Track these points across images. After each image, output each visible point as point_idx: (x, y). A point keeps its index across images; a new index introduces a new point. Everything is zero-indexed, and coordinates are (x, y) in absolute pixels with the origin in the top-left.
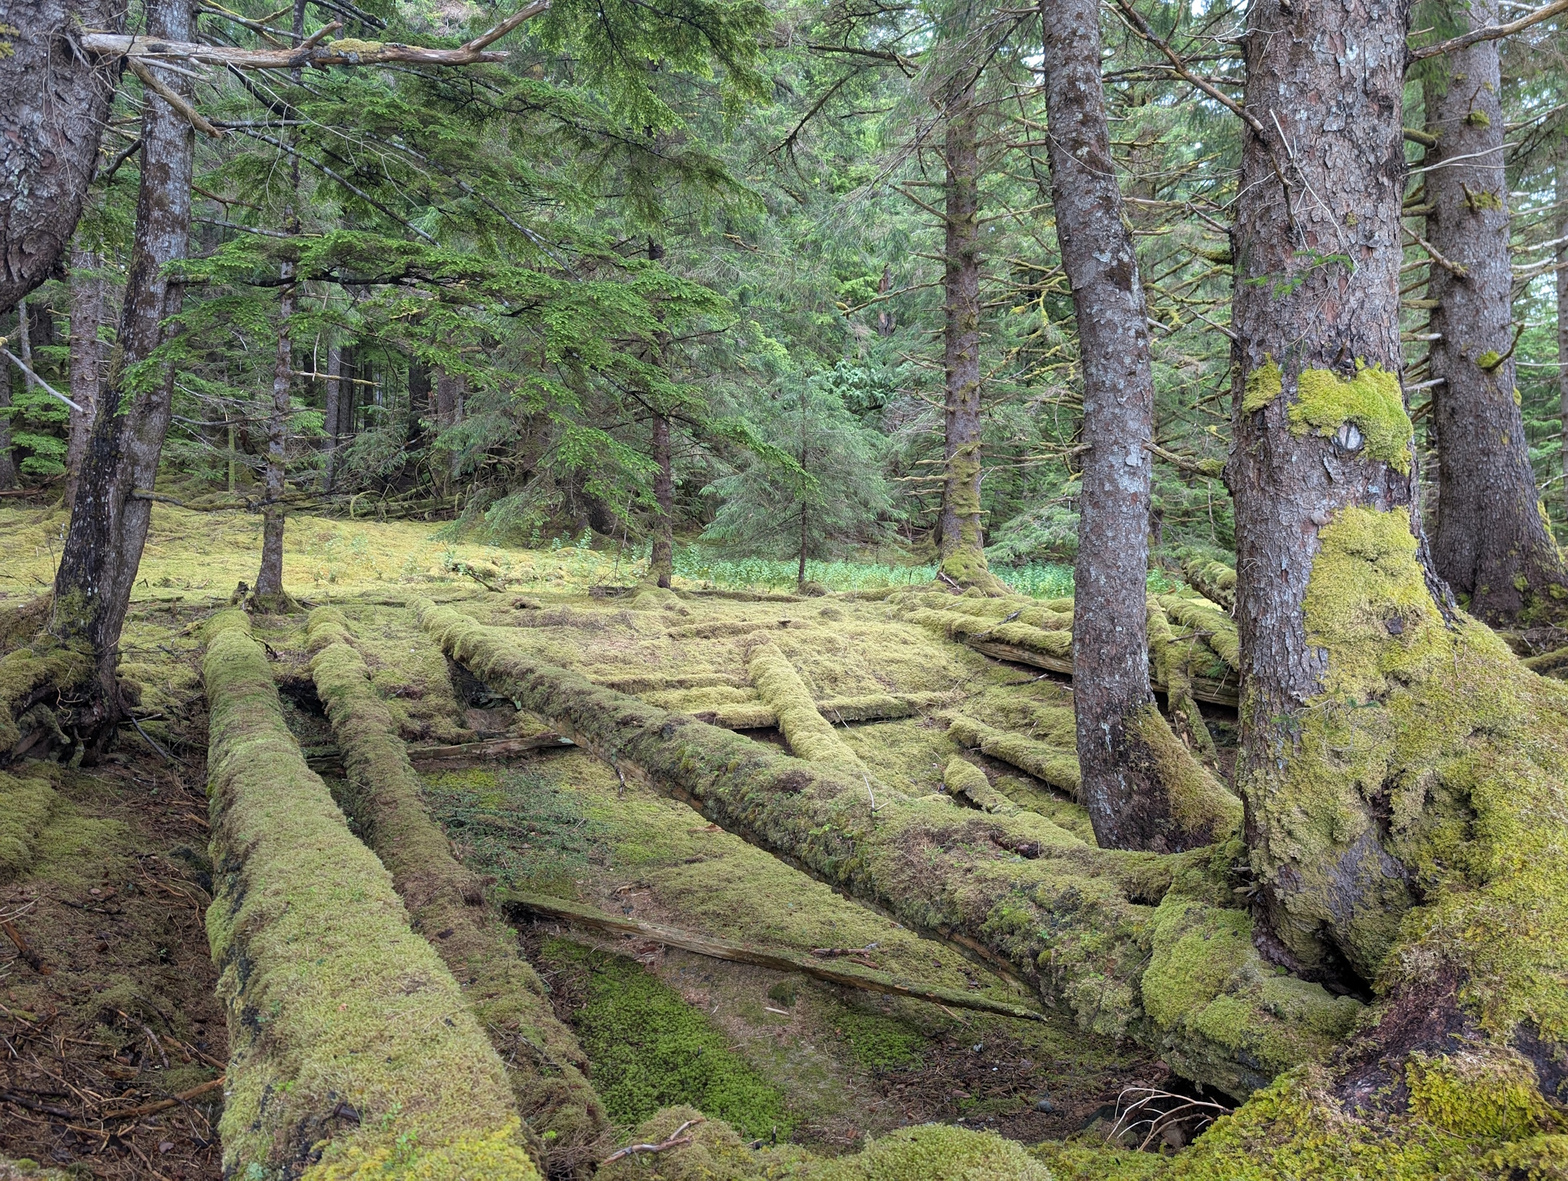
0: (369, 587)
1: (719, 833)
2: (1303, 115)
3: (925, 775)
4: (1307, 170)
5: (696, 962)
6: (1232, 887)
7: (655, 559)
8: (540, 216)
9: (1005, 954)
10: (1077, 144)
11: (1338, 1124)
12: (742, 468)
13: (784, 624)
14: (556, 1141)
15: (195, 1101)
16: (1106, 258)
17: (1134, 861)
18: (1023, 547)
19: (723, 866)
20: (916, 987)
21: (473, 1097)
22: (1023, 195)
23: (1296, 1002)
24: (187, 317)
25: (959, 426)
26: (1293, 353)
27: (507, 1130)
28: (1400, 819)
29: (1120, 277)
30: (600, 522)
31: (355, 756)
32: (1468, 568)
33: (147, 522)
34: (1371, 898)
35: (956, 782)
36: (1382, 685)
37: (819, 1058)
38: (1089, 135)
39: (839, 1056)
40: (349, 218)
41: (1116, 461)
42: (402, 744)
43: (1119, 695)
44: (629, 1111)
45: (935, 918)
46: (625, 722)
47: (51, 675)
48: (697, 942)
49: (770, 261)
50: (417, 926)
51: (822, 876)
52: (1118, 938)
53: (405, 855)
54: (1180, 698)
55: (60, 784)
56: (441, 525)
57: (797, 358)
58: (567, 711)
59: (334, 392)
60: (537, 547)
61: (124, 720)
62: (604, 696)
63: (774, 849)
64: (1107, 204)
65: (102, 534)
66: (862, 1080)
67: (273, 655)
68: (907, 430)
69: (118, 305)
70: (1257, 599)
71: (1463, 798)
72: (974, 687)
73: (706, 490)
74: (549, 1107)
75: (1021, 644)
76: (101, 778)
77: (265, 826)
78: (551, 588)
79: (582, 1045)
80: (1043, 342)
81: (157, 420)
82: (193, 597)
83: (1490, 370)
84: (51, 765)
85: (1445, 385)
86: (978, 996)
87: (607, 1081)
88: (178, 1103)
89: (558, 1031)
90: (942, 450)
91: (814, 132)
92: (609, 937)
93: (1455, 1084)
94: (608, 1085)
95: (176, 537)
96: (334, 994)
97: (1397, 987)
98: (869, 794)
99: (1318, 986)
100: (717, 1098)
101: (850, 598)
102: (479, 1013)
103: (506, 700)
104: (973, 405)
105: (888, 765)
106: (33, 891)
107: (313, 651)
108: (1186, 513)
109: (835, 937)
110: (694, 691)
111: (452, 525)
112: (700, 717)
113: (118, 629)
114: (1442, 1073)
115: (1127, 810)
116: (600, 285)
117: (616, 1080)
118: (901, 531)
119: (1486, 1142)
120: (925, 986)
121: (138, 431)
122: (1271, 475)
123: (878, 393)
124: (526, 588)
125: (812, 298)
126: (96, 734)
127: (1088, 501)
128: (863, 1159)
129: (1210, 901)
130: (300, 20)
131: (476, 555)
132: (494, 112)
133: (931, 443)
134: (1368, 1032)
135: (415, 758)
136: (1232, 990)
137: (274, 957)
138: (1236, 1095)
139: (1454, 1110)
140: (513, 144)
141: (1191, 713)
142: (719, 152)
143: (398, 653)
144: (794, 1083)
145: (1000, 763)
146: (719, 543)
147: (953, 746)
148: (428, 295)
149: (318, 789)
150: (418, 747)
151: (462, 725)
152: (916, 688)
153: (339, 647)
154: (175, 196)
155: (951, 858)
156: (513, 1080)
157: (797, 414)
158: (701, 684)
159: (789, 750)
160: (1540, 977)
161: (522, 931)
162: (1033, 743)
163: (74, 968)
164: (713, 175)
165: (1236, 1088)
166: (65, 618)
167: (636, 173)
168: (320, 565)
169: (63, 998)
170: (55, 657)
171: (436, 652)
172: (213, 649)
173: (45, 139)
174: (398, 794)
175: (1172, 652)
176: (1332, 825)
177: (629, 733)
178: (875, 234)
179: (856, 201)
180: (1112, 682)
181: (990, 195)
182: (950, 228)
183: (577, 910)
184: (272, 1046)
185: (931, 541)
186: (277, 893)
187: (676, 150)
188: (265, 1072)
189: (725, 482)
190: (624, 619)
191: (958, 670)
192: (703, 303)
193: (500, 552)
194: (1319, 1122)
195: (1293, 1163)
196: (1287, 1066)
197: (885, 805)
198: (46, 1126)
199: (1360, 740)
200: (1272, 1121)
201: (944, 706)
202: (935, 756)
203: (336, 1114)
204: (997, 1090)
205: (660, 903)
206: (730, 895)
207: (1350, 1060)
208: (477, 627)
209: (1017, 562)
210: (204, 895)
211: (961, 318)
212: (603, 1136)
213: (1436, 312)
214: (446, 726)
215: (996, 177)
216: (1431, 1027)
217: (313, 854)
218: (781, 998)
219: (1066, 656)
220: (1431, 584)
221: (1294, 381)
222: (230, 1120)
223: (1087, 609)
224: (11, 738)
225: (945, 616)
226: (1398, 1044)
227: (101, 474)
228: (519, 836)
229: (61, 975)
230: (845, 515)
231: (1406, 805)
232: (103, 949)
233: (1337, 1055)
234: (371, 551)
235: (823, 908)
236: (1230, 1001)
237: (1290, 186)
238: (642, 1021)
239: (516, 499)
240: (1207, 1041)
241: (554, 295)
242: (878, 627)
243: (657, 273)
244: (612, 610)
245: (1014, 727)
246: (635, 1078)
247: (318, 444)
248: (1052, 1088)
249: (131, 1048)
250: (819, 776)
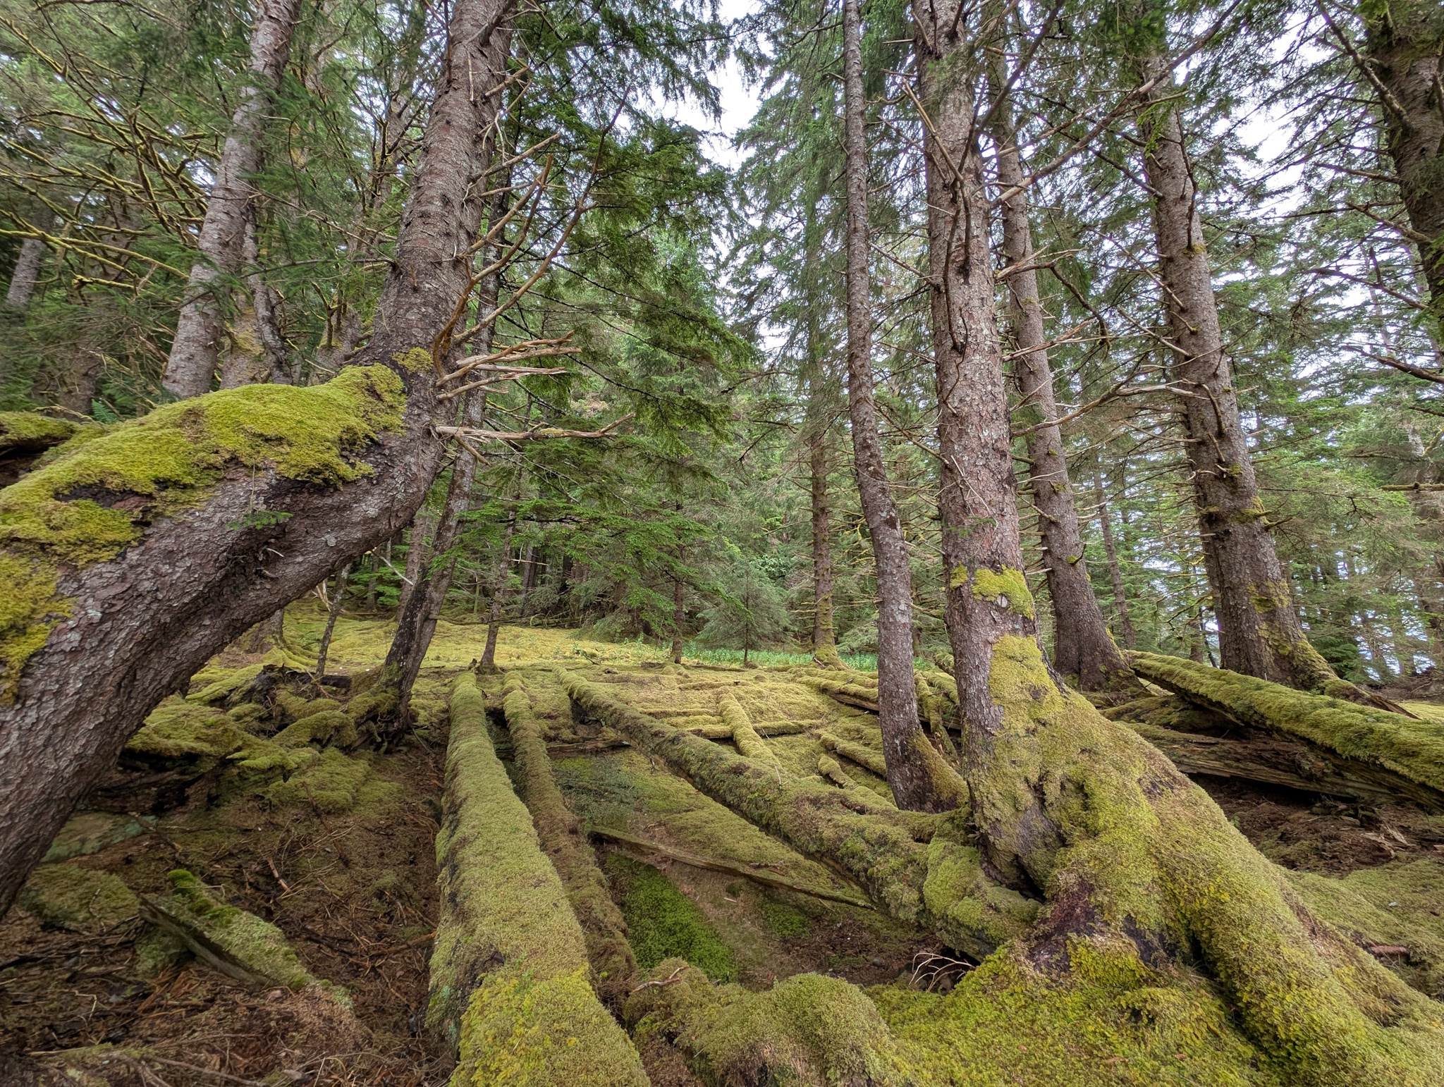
0: (535, 661)
1: (702, 796)
2: (966, 458)
3: (809, 765)
4: (969, 481)
5: (688, 869)
6: (967, 834)
7: (674, 649)
8: (628, 491)
9: (850, 870)
10: (869, 465)
11: (1032, 977)
12: (717, 605)
13: (737, 683)
14: (608, 977)
15: (418, 946)
16: (884, 514)
17: (917, 817)
18: (855, 645)
19: (703, 814)
20: (805, 887)
21: (564, 950)
22: (849, 482)
23: (1005, 902)
24: (466, 536)
25: (821, 586)
26: (970, 561)
27: (581, 971)
28: (1050, 798)
29: (891, 523)
30: (648, 630)
31: (520, 750)
32: (1076, 661)
33: (434, 630)
34: (1039, 842)
35: (824, 769)
36: (1032, 725)
37: (753, 929)
38: (874, 461)
39: (764, 928)
40: (542, 493)
41: (895, 608)
42: (544, 744)
43: (903, 725)
44: (648, 959)
45: (813, 848)
46: (656, 734)
47: (378, 705)
48: (689, 857)
49: (732, 511)
50: (543, 847)
51: (754, 821)
52: (910, 862)
53: (540, 805)
54: (937, 726)
55: (374, 763)
56: (572, 631)
57: (744, 552)
58: (627, 727)
59: (528, 567)
60: (618, 642)
61: (408, 729)
62: (646, 720)
63: (729, 806)
64: (883, 491)
65: (412, 636)
66: (776, 944)
67: (485, 696)
68: (796, 588)
69: (434, 528)
70: (965, 679)
71: (1080, 788)
72: (832, 718)
73: (699, 615)
74: (605, 956)
75: (855, 695)
76: (393, 760)
77: (472, 789)
78: (623, 663)
79: (625, 919)
80: (860, 547)
81: (445, 582)
82: (450, 666)
83: (1073, 565)
84: (370, 753)
85: (1052, 571)
86: (838, 893)
87: (638, 940)
88: (409, 947)
89: (613, 909)
90: (813, 598)
91: (752, 455)
92: (643, 854)
93: (1094, 954)
94: (638, 943)
95: (446, 636)
96: (497, 886)
97: (1057, 894)
98: (778, 776)
99: (1017, 893)
100: (697, 953)
101: (770, 670)
102: (571, 898)
103: (597, 721)
104: (827, 577)
105: (790, 759)
106: (350, 821)
107: (505, 694)
108: (934, 629)
109: (761, 856)
110: (691, 718)
111: (577, 631)
112: (694, 732)
113: (412, 682)
114: (1086, 947)
115: (911, 788)
116: (653, 524)
117: (643, 940)
118: (795, 636)
119: (1115, 991)
120: (809, 887)
121: (436, 587)
122: (967, 619)
123: (783, 570)
124: (611, 663)
125: (750, 526)
126: (394, 737)
127: (882, 624)
128: (772, 994)
129: (956, 841)
130: (529, 410)
131: (588, 646)
132: (609, 448)
133: (808, 594)
134: (1045, 921)
135: (550, 750)
136: (971, 894)
137: (469, 864)
138: (978, 958)
139: (1095, 971)
140: (617, 461)
141: (942, 733)
142: (708, 464)
143: (546, 695)
144: (739, 945)
145: (847, 759)
146: (705, 641)
147: (823, 749)
148: (573, 527)
149: (500, 768)
150: (552, 745)
151: (575, 733)
152: (803, 718)
153: (518, 692)
154: (467, 484)
155: (820, 813)
156: (587, 940)
157: (744, 580)
158: (694, 714)
159: (740, 751)
160: (1132, 889)
161: (597, 849)
162: (863, 748)
163: (366, 866)
164: (706, 474)
165: (978, 954)
166: (388, 677)
167: (671, 473)
168: (514, 650)
169: (357, 883)
170: (380, 697)
171: (565, 695)
172: (457, 692)
173: (414, 469)
174: (540, 770)
175: (930, 701)
176: (1015, 800)
177: (657, 740)
178: (779, 499)
179: (772, 484)
180: (899, 718)
181: (832, 483)
182: (814, 497)
183: (627, 837)
184: (463, 916)
185: (810, 641)
186: (474, 827)
187: (689, 463)
188: (457, 931)
189: (709, 612)
190: (657, 679)
191: (824, 708)
192: (700, 531)
193: (600, 644)
194: (1022, 976)
195: (1010, 1001)
196: (1004, 940)
197: (786, 783)
198: (339, 959)
199: (1025, 754)
200: (997, 975)
201: (817, 727)
202: (813, 754)
203: (492, 958)
204: (850, 952)
205: (670, 834)
206: (707, 830)
207: (1036, 938)
208: (586, 683)
209: (852, 652)
210: (436, 825)
211: (820, 537)
212: (634, 975)
213: (1043, 537)
214: (566, 734)
215: (836, 475)
216: (1077, 918)
217: (494, 805)
218: (732, 892)
219: (876, 702)
220: (1051, 674)
221: (973, 575)
222: (437, 959)
223: (884, 680)
224: (353, 738)
225: (817, 680)
226: (1060, 930)
227: (415, 607)
228: (599, 795)
229: (359, 870)
230: (768, 628)
231: (1052, 790)
232: (382, 855)
233: (1029, 934)
234: (538, 643)
235: (755, 839)
236: (971, 901)
237: (963, 488)
238: (658, 904)
239: (609, 619)
240: (960, 925)
241: (632, 528)
242: (784, 685)
243: (679, 518)
244: (652, 675)
245: (853, 739)
246: (654, 939)
247: (518, 592)
248: (881, 951)
249: (389, 913)
250: (753, 766)
